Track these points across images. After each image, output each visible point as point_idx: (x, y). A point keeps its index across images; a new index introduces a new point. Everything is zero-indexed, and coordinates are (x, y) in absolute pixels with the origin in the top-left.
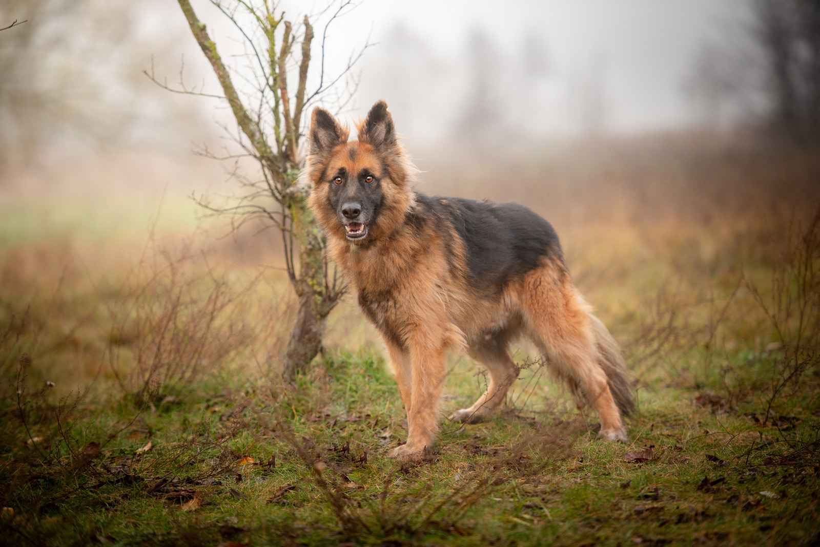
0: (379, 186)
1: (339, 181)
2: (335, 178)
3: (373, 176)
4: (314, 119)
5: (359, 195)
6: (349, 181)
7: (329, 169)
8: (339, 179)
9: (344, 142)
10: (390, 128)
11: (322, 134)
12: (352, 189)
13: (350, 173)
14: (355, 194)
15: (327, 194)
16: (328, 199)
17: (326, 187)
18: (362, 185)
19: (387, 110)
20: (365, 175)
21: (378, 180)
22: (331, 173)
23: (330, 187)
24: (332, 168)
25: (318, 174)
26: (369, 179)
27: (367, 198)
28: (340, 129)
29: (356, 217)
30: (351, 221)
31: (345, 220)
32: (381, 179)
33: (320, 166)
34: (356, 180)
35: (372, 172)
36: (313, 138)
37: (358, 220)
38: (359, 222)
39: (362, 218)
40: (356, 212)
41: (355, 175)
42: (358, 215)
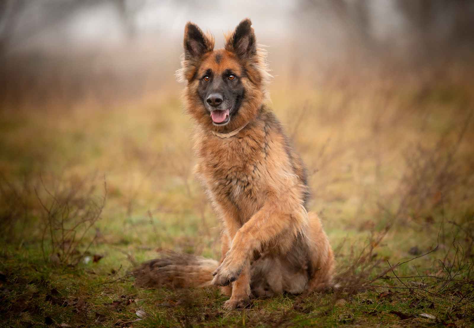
0: (239, 82)
1: (207, 79)
2: (204, 77)
3: (235, 75)
4: (186, 32)
5: (222, 88)
6: (215, 79)
7: (200, 70)
8: (207, 77)
9: (211, 50)
10: (252, 41)
11: (194, 44)
12: (217, 83)
13: (216, 73)
14: (219, 87)
15: (197, 88)
16: (197, 92)
17: (197, 83)
18: (226, 82)
19: (252, 26)
20: (227, 74)
21: (239, 78)
22: (201, 73)
23: (200, 83)
24: (202, 69)
25: (191, 74)
26: (231, 77)
27: (230, 91)
28: (207, 40)
29: (218, 105)
30: (215, 109)
31: (210, 108)
32: (241, 78)
33: (193, 67)
34: (221, 78)
35: (234, 72)
36: (186, 46)
37: (220, 108)
38: (222, 109)
39: (224, 106)
40: (218, 100)
41: (220, 73)
42: (221, 104)
